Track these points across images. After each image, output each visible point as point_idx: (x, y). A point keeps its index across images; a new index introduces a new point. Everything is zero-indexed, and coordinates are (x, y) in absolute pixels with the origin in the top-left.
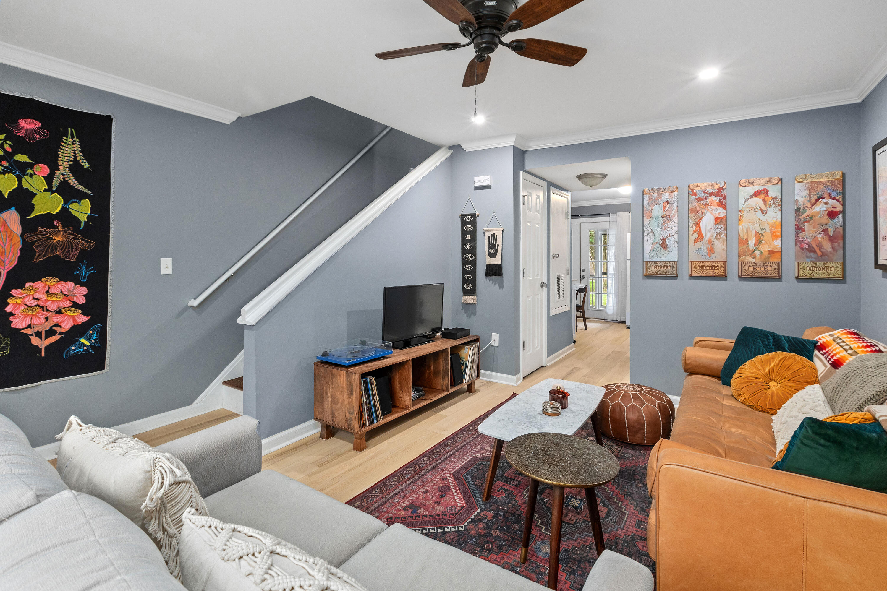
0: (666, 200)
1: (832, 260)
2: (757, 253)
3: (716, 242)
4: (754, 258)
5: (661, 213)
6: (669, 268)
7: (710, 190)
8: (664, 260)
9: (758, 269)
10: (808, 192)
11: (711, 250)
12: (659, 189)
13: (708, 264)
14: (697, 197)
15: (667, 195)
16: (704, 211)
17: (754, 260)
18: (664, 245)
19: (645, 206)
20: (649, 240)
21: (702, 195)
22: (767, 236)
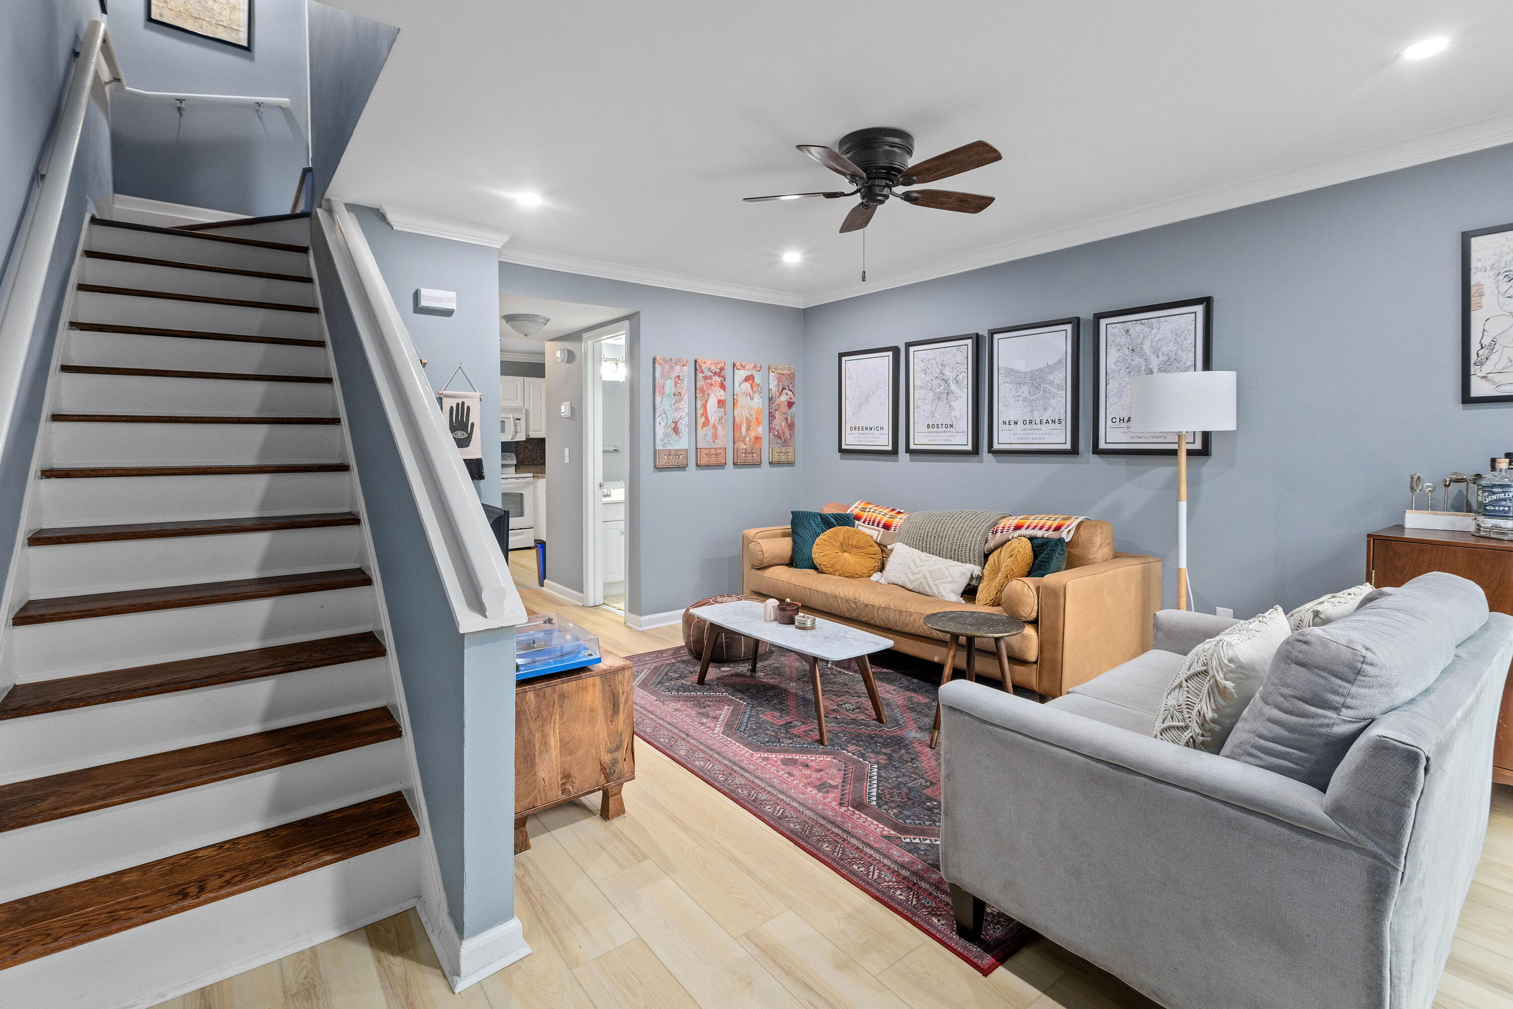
0: (677, 375)
1: (789, 446)
2: (747, 439)
3: (719, 427)
4: (745, 444)
5: (673, 390)
6: (681, 457)
7: (714, 369)
8: (677, 447)
9: (748, 455)
10: (777, 382)
11: (715, 436)
12: (671, 359)
13: (713, 451)
14: (703, 375)
15: (678, 368)
16: (710, 392)
17: (745, 447)
18: (676, 430)
19: (657, 379)
20: (662, 422)
21: (708, 374)
22: (754, 423)
